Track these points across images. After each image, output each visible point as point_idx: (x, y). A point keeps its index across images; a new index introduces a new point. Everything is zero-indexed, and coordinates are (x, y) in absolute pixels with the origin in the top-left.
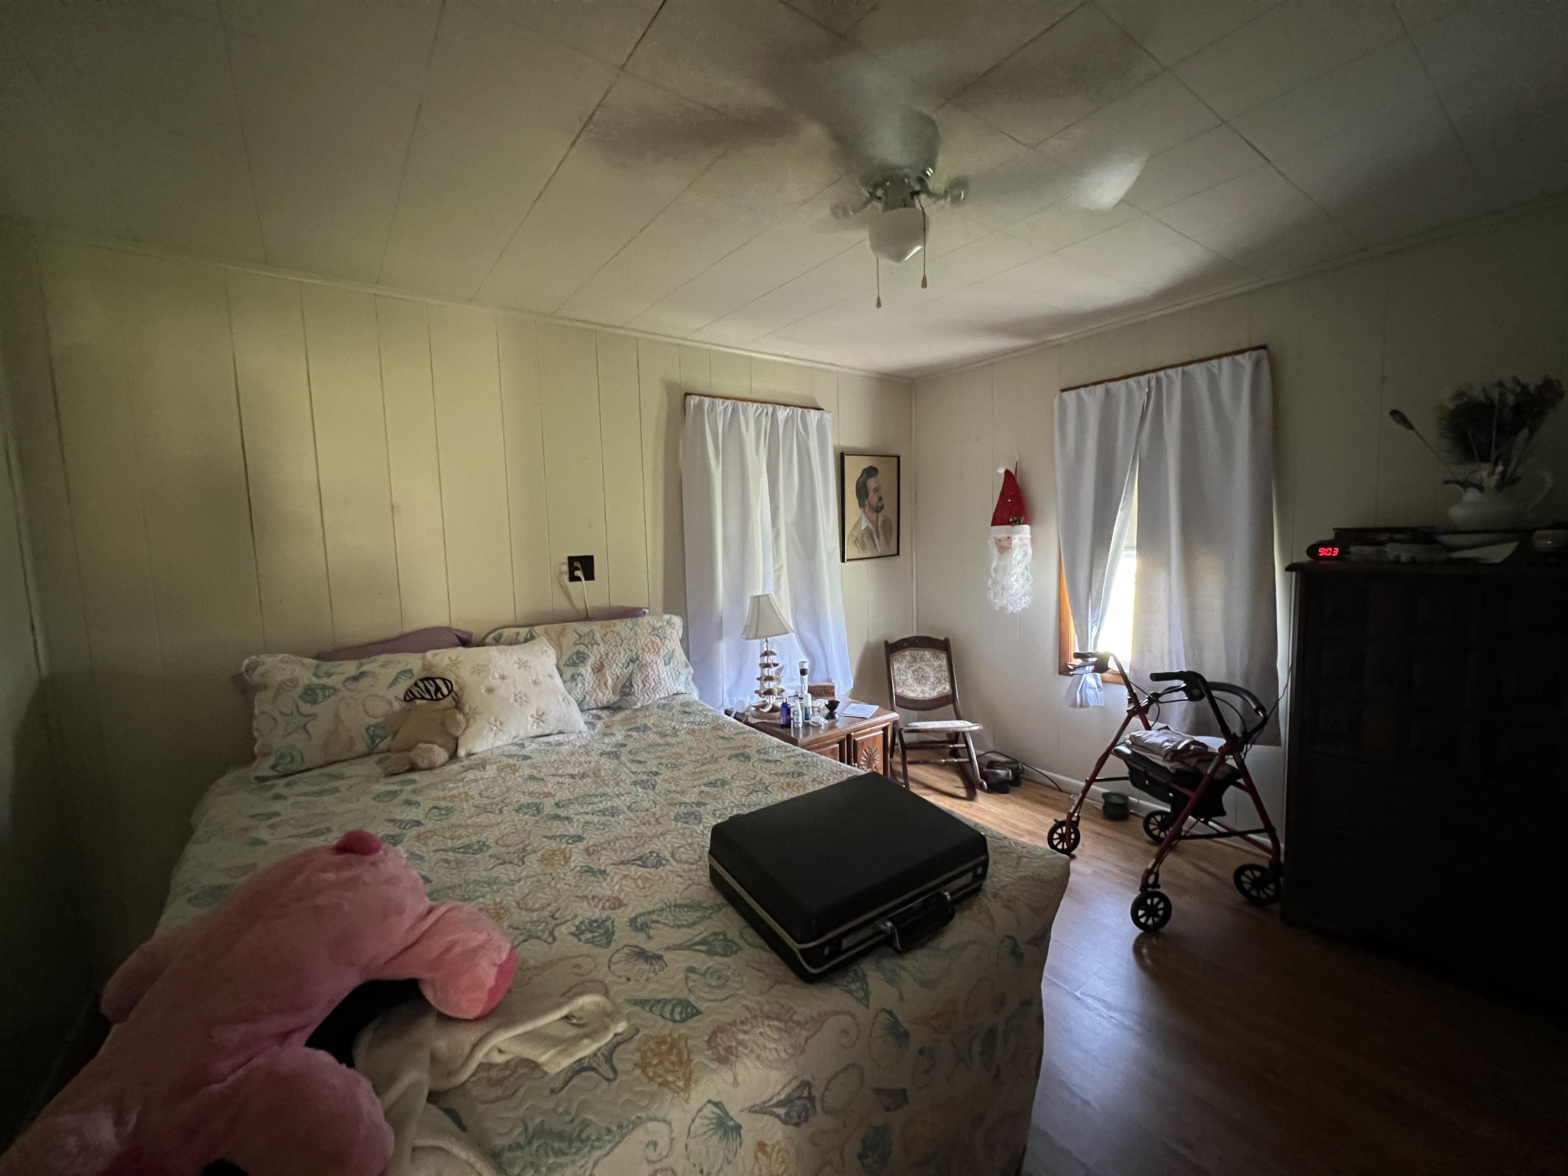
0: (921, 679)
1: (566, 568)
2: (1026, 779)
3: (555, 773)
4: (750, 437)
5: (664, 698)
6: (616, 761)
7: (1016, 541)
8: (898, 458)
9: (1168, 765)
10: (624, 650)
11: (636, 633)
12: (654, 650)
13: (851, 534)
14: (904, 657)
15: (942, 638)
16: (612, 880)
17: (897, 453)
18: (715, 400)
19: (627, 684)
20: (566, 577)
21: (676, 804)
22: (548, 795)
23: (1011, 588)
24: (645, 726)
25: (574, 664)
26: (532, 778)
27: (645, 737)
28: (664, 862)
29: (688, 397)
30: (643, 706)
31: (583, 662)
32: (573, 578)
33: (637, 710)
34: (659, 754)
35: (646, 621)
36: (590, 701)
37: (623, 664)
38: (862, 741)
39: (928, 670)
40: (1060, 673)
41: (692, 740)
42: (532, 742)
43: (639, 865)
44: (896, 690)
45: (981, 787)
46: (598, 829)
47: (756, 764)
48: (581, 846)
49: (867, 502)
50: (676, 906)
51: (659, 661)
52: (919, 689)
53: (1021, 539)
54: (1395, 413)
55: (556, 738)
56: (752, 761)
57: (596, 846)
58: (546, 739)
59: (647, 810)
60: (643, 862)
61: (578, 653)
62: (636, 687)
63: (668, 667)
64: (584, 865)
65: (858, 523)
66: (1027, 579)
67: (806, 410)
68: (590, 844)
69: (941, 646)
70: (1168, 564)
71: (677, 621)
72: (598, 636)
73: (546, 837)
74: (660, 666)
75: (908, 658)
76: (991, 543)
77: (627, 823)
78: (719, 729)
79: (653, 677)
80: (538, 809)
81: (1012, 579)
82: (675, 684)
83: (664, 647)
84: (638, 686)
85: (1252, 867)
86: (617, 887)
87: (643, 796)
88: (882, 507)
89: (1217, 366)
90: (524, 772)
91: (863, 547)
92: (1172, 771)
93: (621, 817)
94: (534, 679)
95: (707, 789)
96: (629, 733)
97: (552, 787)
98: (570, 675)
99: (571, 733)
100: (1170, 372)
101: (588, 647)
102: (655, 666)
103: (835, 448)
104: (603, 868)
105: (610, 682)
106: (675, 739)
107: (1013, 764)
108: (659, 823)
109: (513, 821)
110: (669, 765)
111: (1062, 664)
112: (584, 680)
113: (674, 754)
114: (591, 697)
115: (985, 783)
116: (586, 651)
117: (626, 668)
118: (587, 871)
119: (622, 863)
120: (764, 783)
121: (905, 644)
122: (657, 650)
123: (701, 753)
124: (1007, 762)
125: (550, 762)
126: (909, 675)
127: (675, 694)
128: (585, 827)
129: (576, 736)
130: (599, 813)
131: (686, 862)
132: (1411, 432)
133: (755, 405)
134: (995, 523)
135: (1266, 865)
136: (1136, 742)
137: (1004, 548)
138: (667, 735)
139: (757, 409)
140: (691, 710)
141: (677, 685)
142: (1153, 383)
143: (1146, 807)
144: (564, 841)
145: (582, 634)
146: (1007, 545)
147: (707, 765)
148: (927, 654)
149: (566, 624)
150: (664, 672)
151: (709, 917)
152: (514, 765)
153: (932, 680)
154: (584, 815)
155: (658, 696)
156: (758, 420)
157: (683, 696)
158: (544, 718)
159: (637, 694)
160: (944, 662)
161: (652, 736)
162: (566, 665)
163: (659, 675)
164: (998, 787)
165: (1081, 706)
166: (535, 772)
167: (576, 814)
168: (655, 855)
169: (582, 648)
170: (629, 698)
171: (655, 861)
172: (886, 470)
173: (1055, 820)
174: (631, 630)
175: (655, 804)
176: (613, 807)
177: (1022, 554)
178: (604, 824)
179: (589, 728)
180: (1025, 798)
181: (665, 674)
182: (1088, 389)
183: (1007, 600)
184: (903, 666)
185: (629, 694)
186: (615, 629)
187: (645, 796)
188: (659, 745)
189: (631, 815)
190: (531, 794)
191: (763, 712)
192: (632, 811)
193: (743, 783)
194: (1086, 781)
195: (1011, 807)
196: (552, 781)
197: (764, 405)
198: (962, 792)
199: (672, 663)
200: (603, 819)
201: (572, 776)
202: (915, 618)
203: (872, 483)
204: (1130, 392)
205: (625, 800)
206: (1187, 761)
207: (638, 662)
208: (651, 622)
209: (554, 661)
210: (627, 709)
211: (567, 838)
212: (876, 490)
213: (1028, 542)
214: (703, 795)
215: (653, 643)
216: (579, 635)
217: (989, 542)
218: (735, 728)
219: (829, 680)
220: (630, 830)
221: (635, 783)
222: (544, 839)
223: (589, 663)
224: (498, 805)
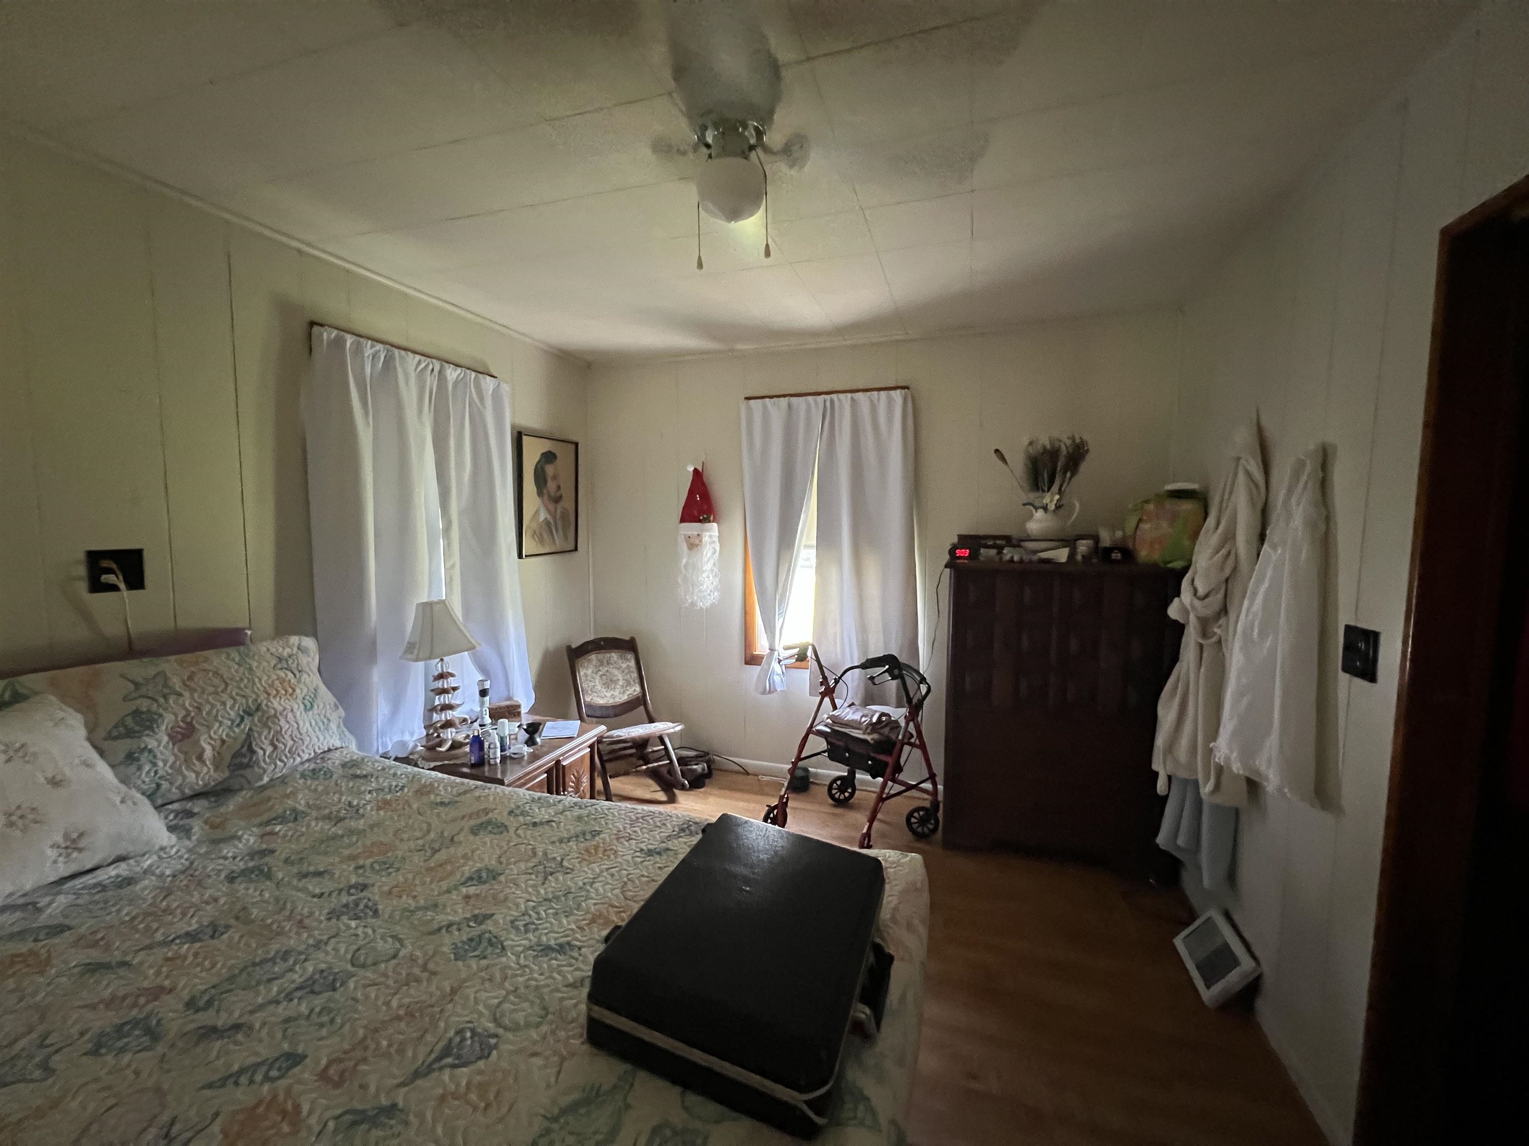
0: (609, 683)
1: (82, 571)
2: (718, 770)
3: (148, 942)
4: (409, 394)
5: (308, 760)
6: (268, 883)
7: (706, 539)
8: (577, 444)
9: (868, 738)
10: (232, 697)
11: (250, 669)
12: (286, 691)
13: (528, 527)
14: (590, 661)
15: (627, 638)
16: (421, 1116)
17: (575, 439)
18: (361, 340)
19: (245, 749)
20: (82, 587)
21: (439, 929)
22: (157, 993)
23: (702, 585)
24: (294, 810)
25: (130, 734)
26: (93, 968)
27: (304, 829)
28: (493, 1041)
29: (316, 329)
30: (272, 780)
31: (151, 728)
32: (97, 586)
33: (264, 788)
34: (346, 852)
35: (264, 649)
36: (169, 790)
37: (233, 721)
38: (571, 764)
39: (616, 672)
40: (746, 664)
41: (391, 818)
42: (59, 893)
43: (454, 1066)
44: (584, 700)
45: (683, 788)
46: (322, 1025)
47: (520, 832)
48: (305, 1073)
49: (545, 491)
50: (564, 1112)
51: (296, 707)
52: (608, 695)
53: (710, 536)
54: (997, 451)
55: (112, 871)
56: (512, 830)
57: (339, 1061)
58: (89, 879)
59: (395, 957)
60: (458, 1057)
61: (136, 713)
62: (261, 752)
63: (311, 713)
64: (338, 1112)
65: (537, 513)
66: (716, 576)
67: (480, 376)
68: (324, 1062)
69: (628, 646)
70: (840, 563)
71: (309, 643)
72: (176, 682)
73: (210, 1086)
74: (298, 713)
75: (594, 662)
76: (681, 539)
77: (372, 992)
78: (429, 793)
79: (289, 732)
80: (148, 1031)
81: (704, 575)
82: (325, 738)
83: (302, 686)
84: (263, 749)
85: (917, 810)
86: (439, 1130)
87: (366, 934)
88: (561, 497)
89: (876, 397)
90: (65, 962)
91: (541, 541)
92: (872, 742)
93: (351, 985)
94: (50, 776)
95: (472, 890)
96: (268, 829)
97: (158, 973)
98: (122, 756)
99: (144, 855)
100: (841, 396)
101: (156, 701)
102: (290, 715)
103: (513, 427)
104: (384, 1101)
105: (208, 753)
106: (362, 822)
107: (704, 756)
108: (434, 973)
109: (96, 1080)
110: (377, 867)
111: (748, 656)
112: (155, 757)
113: (373, 844)
114: (171, 784)
115: (686, 782)
116: (154, 707)
117: (238, 725)
118: (354, 1124)
119: (417, 1075)
120: (554, 859)
121: (590, 647)
122: (290, 690)
123: (418, 834)
124: (697, 757)
125: (123, 923)
126: (597, 681)
127: (324, 752)
128: (290, 1031)
129: (155, 857)
130: (299, 994)
131: (528, 1026)
132: (1006, 466)
133: (418, 357)
134: (683, 520)
135: (927, 804)
136: (836, 720)
137: (693, 544)
138: (344, 818)
139: (419, 363)
140: (365, 772)
141: (328, 736)
142: (828, 404)
143: (828, 776)
144: (259, 1078)
145: (141, 680)
146: (697, 542)
147: (443, 851)
148: (614, 656)
149: (98, 666)
150: (306, 722)
151: (628, 1107)
152: (31, 952)
153: (621, 683)
154: (272, 1007)
155: (298, 760)
156: (421, 375)
157: (338, 752)
158: (82, 844)
159: (262, 764)
160: (632, 663)
161: (318, 827)
162: (109, 737)
163: (298, 728)
164: (697, 782)
165: (770, 692)
166: (95, 955)
167: (252, 1012)
168: (468, 1034)
169: (144, 705)
170: (248, 772)
171: (477, 1047)
172: (564, 454)
173: (767, 806)
174: (239, 665)
175: (400, 941)
176: (322, 971)
177: (711, 551)
178: (325, 1010)
179: (179, 838)
180: (721, 788)
181: (308, 724)
182: (772, 400)
183: (697, 596)
184: (589, 672)
185: (248, 766)
186: (206, 666)
187: (370, 931)
188: (335, 837)
189: (369, 975)
190: (110, 1003)
191: (441, 752)
192: (363, 966)
193: (523, 866)
194: (792, 762)
195: (712, 800)
196: (151, 959)
197: (429, 360)
198: (661, 796)
199: (316, 707)
200: (318, 1002)
201: (192, 937)
202: (592, 620)
203: (550, 470)
204: (809, 410)
205: (336, 950)
206: (881, 731)
207: (260, 714)
208: (273, 650)
209: (82, 732)
210: (242, 789)
211: (264, 1069)
212: (555, 478)
213: (716, 539)
214: (472, 902)
215: (282, 681)
216: (132, 682)
217: (679, 539)
218: (452, 787)
219: (509, 698)
220: (387, 1004)
221: (334, 914)
222: (208, 1093)
223: (164, 727)
224: (31, 1057)
